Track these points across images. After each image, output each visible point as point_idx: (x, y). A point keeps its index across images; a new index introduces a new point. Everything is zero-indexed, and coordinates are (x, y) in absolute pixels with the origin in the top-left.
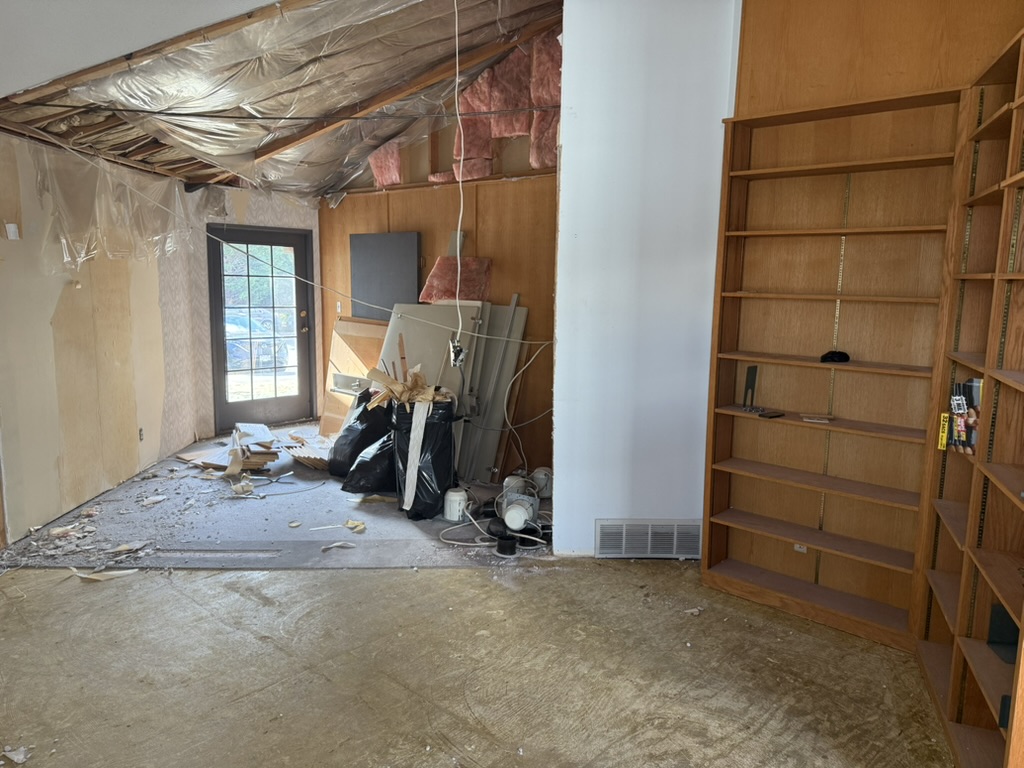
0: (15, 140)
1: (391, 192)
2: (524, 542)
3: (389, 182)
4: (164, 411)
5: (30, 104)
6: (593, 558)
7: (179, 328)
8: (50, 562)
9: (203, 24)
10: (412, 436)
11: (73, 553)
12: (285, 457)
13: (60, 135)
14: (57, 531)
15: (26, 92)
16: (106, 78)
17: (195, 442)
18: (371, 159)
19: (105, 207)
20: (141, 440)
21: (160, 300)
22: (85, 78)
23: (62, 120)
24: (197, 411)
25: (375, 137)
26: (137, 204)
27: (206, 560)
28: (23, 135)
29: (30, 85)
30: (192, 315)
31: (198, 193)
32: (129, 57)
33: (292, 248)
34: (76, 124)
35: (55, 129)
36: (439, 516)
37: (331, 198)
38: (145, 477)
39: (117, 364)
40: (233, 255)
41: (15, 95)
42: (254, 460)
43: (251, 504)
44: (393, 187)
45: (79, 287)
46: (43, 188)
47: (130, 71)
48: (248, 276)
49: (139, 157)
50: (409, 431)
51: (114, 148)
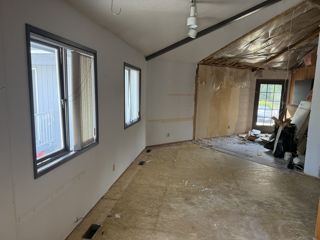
0: (207, 66)
1: (308, 68)
2: (297, 168)
3: (309, 65)
4: (237, 123)
5: (208, 60)
6: (317, 178)
7: (244, 104)
8: (199, 144)
9: (234, 40)
10: (277, 135)
11: (203, 144)
12: (259, 140)
13: (217, 64)
14: (203, 140)
15: (206, 58)
16: (220, 53)
17: (245, 133)
18: (304, 59)
19: (226, 77)
20: (229, 128)
21: (239, 98)
22: (216, 54)
23: (217, 61)
24: (247, 126)
25: (304, 52)
26: (235, 76)
27: (223, 151)
28: (209, 65)
29: (207, 57)
30: (249, 102)
31: (255, 72)
32: (222, 49)
33: (282, 85)
34: (220, 61)
35: (216, 63)
36: (283, 158)
37: (294, 70)
38: (228, 136)
39: (225, 111)
40: (263, 87)
41: (205, 59)
42: (251, 137)
43: (243, 146)
44: (310, 66)
45: (217, 94)
46: (212, 74)
47: (223, 51)
48: (267, 93)
49: (236, 65)
50: (277, 133)
51: (229, 64)
